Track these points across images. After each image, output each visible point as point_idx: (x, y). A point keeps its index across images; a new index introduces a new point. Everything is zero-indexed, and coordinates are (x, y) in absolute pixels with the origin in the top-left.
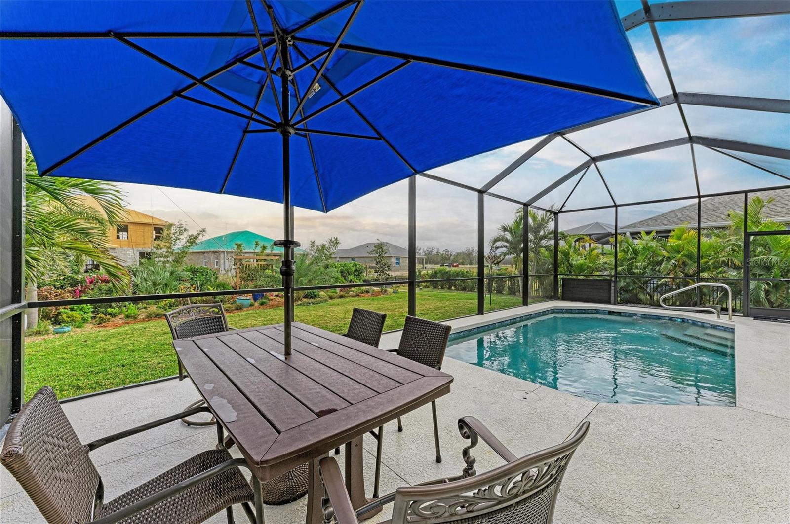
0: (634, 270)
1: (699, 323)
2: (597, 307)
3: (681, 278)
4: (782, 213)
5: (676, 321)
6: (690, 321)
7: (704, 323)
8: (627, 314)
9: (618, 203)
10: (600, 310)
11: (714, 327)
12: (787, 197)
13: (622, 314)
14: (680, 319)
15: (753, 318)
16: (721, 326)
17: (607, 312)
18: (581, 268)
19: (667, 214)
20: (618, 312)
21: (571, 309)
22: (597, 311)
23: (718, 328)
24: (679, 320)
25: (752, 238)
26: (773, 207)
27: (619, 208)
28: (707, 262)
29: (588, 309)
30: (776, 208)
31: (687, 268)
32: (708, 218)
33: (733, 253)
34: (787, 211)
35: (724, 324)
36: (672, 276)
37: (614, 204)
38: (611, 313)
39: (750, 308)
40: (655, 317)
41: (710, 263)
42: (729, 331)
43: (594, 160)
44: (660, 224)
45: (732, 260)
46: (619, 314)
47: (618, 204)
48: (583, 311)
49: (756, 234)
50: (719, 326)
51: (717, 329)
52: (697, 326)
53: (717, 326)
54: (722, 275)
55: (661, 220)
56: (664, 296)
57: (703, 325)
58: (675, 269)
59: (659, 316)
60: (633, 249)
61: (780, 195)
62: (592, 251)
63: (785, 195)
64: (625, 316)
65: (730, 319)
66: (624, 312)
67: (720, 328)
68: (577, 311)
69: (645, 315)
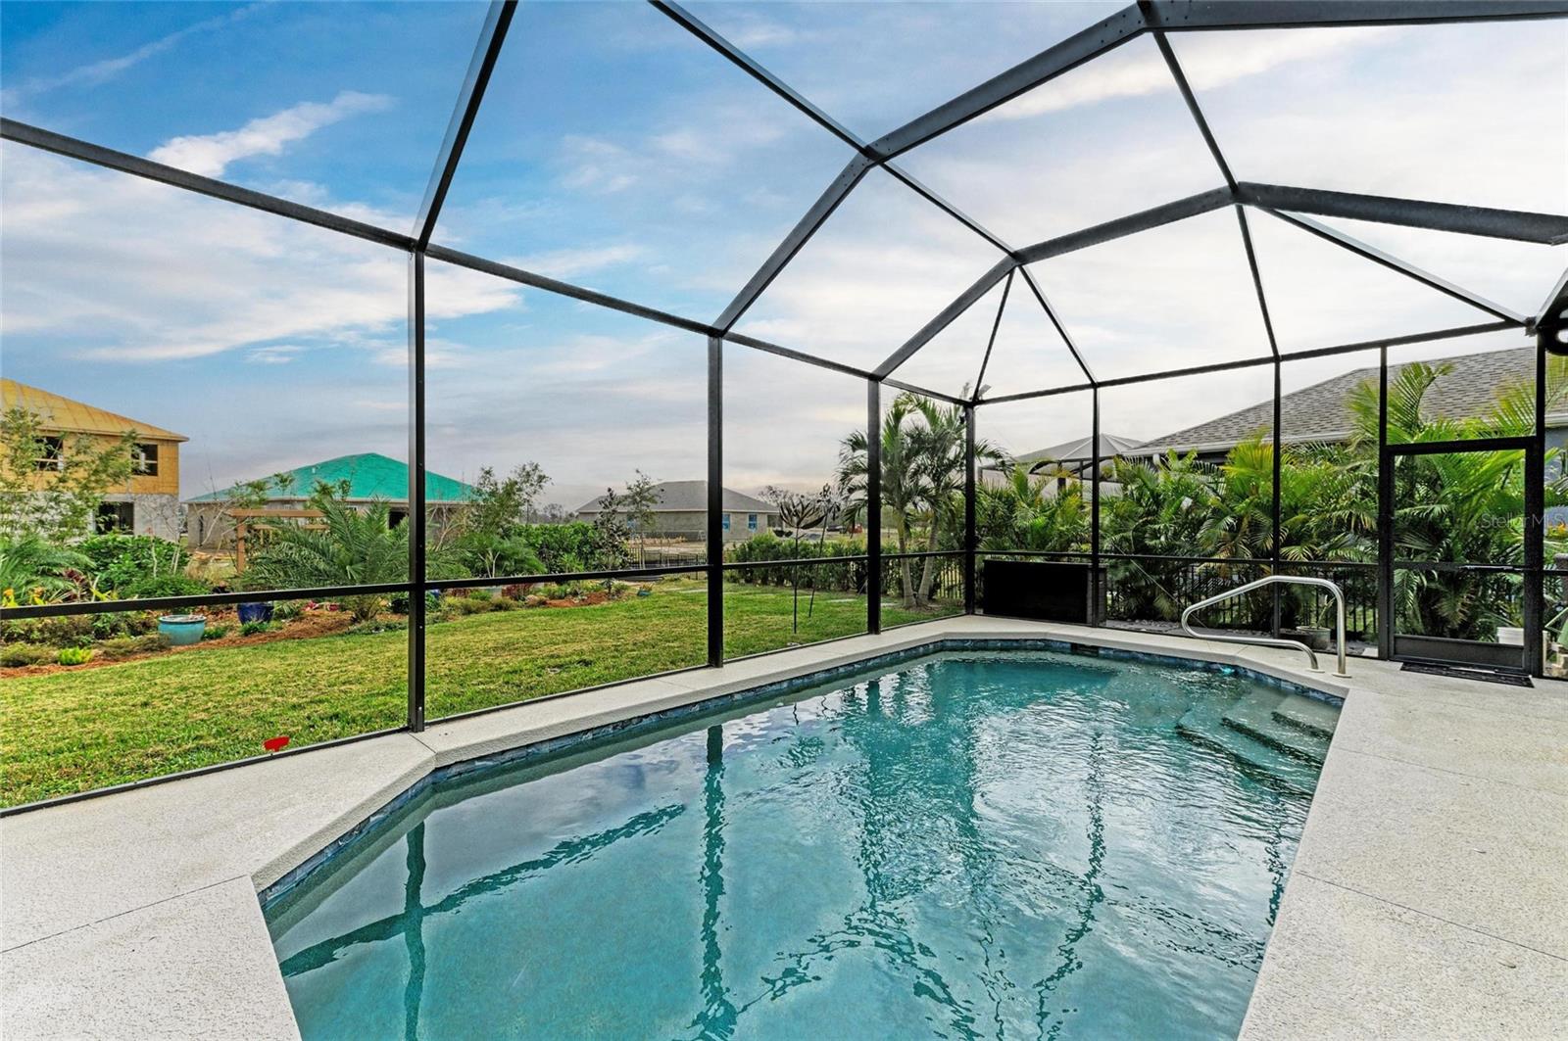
0: (1147, 542)
1: (1270, 681)
2: (1046, 634)
3: (1245, 562)
4: (1478, 409)
5: (1219, 670)
6: (1250, 674)
7: (1280, 680)
8: (1111, 652)
9: (1098, 379)
10: (1052, 641)
11: (1303, 693)
12: (1487, 375)
13: (1101, 652)
14: (1229, 666)
15: (1401, 665)
16: (1318, 692)
17: (1069, 645)
18: (1041, 537)
19: (1239, 414)
20: (1092, 647)
21: (986, 640)
22: (1047, 645)
23: (1311, 694)
24: (1228, 671)
25: (1399, 460)
26: (1460, 397)
27: (1100, 390)
28: (1305, 522)
29: (1026, 640)
30: (1464, 399)
31: (1261, 535)
32: (1323, 423)
33: (1362, 499)
34: (1487, 405)
35: (1326, 685)
36: (1223, 556)
37: (1089, 382)
38: (1076, 649)
39: (1396, 638)
40: (1173, 662)
41: (1311, 524)
43: (1020, 258)
44: (1224, 436)
45: (1358, 517)
46: (1094, 651)
47: (1100, 381)
48: (1015, 644)
49: (1410, 450)
50: (1314, 691)
51: (1308, 697)
52: (1266, 686)
53: (1309, 689)
54: (1336, 553)
55: (1227, 427)
56: (1190, 609)
57: (1278, 687)
58: (1233, 538)
59: (1183, 659)
60: (1152, 492)
61: (1474, 370)
62: (1066, 495)
63: (1484, 371)
64: (1104, 658)
65: (1342, 668)
66: (1105, 648)
67: (1315, 694)
68: (999, 644)
69: (1150, 655)
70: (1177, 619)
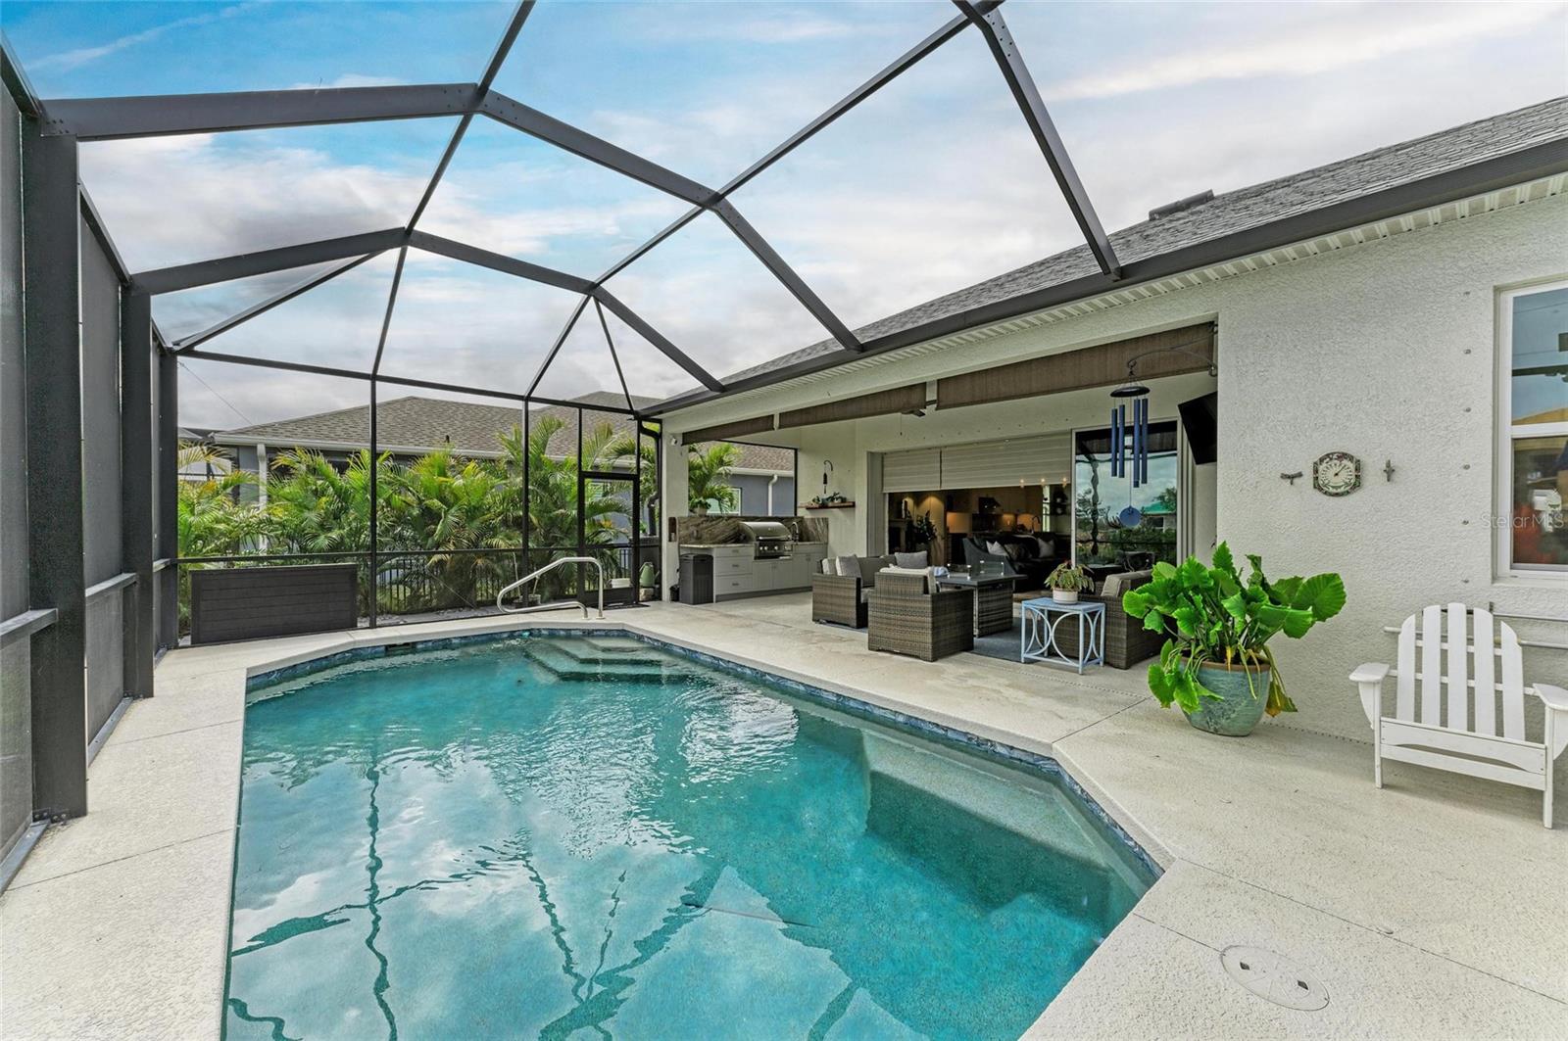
1: (561, 633)
5: (519, 635)
6: (544, 632)
7: (570, 630)
8: (430, 644)
11: (588, 634)
13: (420, 646)
14: (528, 630)
16: (600, 630)
23: (595, 633)
24: (527, 634)
36: (451, 548)
38: (390, 650)
40: (484, 638)
42: (613, 636)
46: (410, 647)
48: (324, 663)
50: (597, 630)
51: (594, 636)
53: (593, 630)
56: (503, 591)
59: (491, 634)
64: (425, 650)
65: (609, 614)
66: (422, 642)
67: (598, 633)
68: (308, 668)
69: (466, 637)
70: (494, 603)
